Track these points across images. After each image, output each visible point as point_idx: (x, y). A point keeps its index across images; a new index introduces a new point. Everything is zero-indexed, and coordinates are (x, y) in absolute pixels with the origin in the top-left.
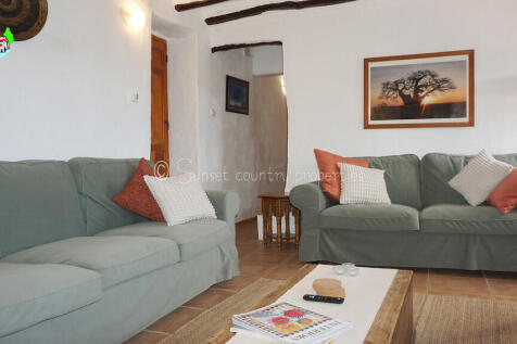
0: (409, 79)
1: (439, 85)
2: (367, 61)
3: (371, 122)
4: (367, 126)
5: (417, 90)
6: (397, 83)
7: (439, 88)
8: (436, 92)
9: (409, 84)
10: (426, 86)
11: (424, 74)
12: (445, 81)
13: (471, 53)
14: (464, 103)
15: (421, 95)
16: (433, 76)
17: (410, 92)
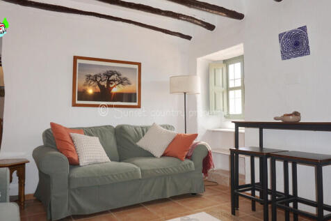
0: (104, 74)
1: (122, 81)
2: (75, 58)
3: (77, 102)
4: (74, 105)
5: (109, 82)
6: (96, 76)
7: (121, 83)
8: (120, 85)
9: (104, 78)
10: (114, 81)
11: (113, 73)
12: (125, 79)
13: (139, 64)
14: (136, 94)
15: (111, 86)
16: (119, 75)
17: (104, 84)
